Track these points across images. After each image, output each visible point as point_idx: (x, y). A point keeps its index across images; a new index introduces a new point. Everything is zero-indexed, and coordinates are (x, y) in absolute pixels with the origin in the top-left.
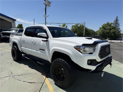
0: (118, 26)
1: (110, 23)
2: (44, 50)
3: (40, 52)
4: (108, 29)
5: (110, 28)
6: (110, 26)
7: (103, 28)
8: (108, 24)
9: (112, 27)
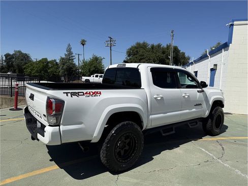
3: (195, 110)
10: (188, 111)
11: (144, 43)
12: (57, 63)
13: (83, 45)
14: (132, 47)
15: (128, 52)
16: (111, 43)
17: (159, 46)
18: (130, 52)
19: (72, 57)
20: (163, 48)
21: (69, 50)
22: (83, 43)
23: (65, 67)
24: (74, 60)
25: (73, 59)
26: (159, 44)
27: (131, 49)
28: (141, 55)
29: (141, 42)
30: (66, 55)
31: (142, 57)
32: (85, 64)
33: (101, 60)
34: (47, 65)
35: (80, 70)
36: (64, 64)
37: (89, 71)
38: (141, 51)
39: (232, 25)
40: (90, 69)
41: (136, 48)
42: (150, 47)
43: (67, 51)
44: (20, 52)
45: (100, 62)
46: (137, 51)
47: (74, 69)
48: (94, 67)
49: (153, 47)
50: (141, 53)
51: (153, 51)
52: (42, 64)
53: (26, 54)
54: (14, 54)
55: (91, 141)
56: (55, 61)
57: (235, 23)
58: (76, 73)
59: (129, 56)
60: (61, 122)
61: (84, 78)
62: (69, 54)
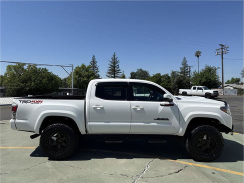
0: (97, 72)
1: (87, 66)
2: (167, 119)
3: (156, 124)
4: (86, 76)
5: (88, 75)
6: (87, 71)
7: (77, 74)
8: (83, 66)
9: (91, 72)
10: (142, 124)
12: (169, 77)
13: (198, 56)
21: (185, 63)
23: (175, 80)
30: (181, 68)
33: (216, 70)
34: (160, 79)
35: (191, 82)
36: (175, 78)
43: (183, 64)
44: (141, 70)
45: (214, 73)
52: (155, 79)
53: (145, 72)
54: (137, 72)
56: (167, 75)
61: (181, 91)
62: (184, 68)
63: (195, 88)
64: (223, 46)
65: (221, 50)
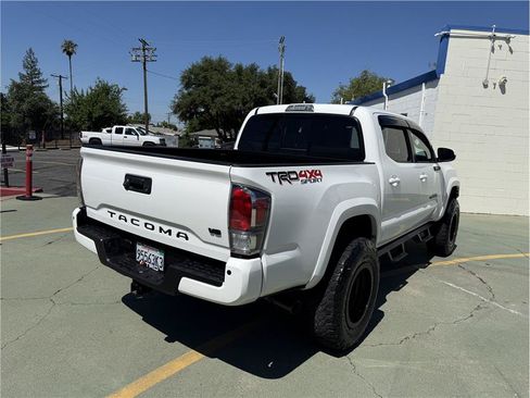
11: (220, 60)
13: (69, 54)
14: (194, 66)
15: (184, 78)
16: (145, 54)
17: (253, 69)
18: (189, 78)
19: (40, 82)
20: (261, 74)
21: (31, 65)
22: (69, 50)
23: (25, 107)
24: (46, 91)
25: (41, 89)
26: (253, 65)
27: (191, 72)
28: (216, 88)
29: (215, 57)
30: (22, 77)
31: (218, 92)
32: (78, 102)
33: (119, 92)
35: (65, 116)
36: (21, 100)
37: (90, 117)
38: (215, 78)
39: (447, 36)
40: (91, 113)
41: (202, 69)
42: (232, 69)
43: (25, 67)
45: (116, 99)
46: (205, 77)
47: (49, 113)
48: (102, 108)
49: (239, 70)
50: (214, 82)
51: (240, 80)
55: (304, 286)
57: (453, 32)
58: (56, 122)
59: (187, 86)
60: (265, 248)
61: (87, 135)
62: (31, 76)
63: (119, 131)
64: (145, 43)
65: (141, 52)
